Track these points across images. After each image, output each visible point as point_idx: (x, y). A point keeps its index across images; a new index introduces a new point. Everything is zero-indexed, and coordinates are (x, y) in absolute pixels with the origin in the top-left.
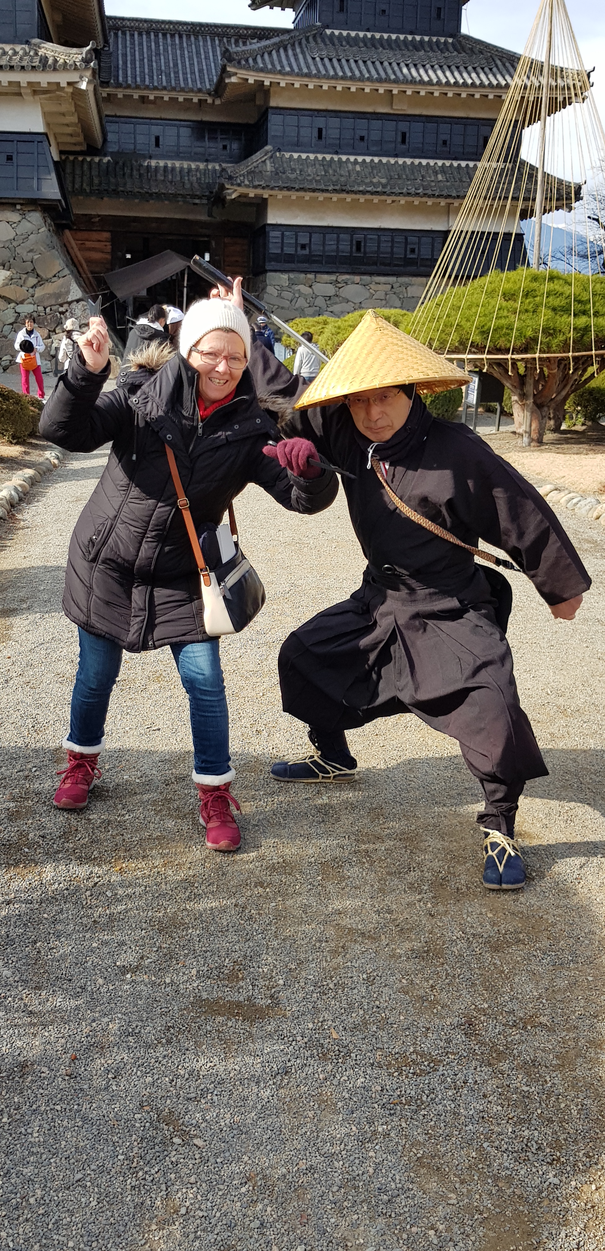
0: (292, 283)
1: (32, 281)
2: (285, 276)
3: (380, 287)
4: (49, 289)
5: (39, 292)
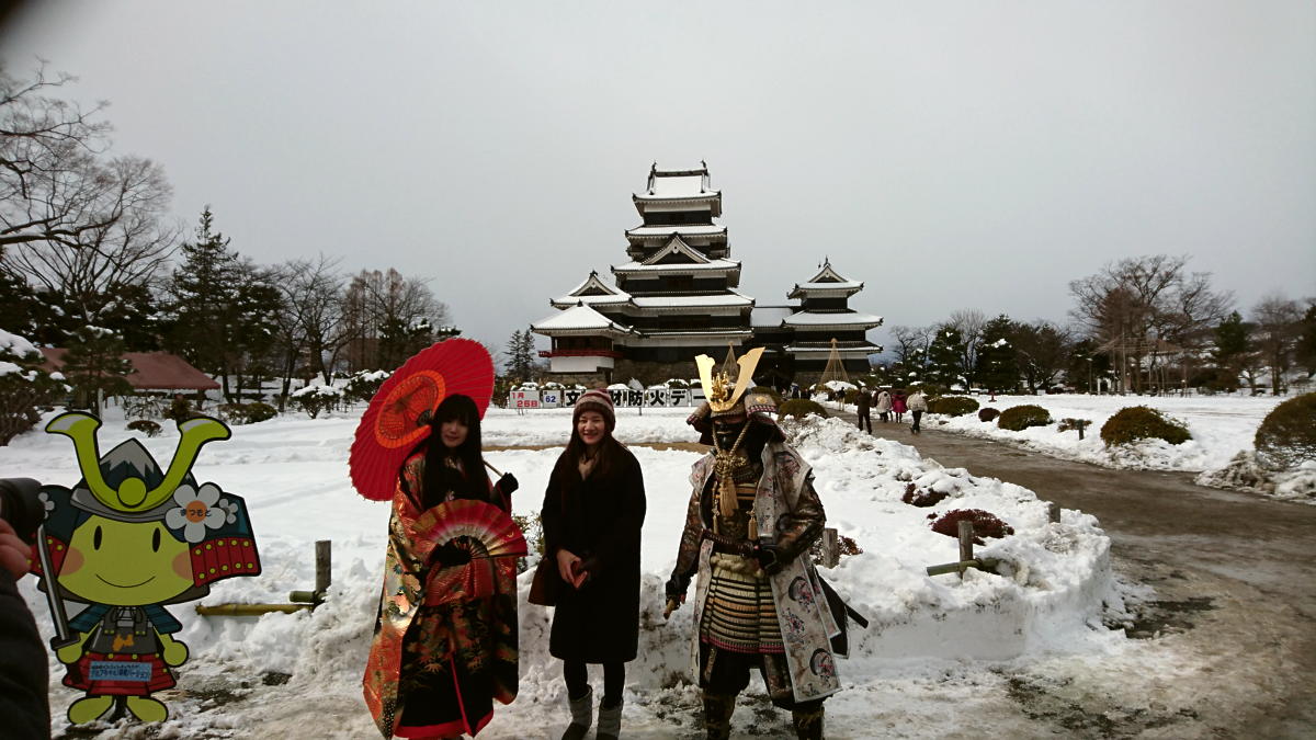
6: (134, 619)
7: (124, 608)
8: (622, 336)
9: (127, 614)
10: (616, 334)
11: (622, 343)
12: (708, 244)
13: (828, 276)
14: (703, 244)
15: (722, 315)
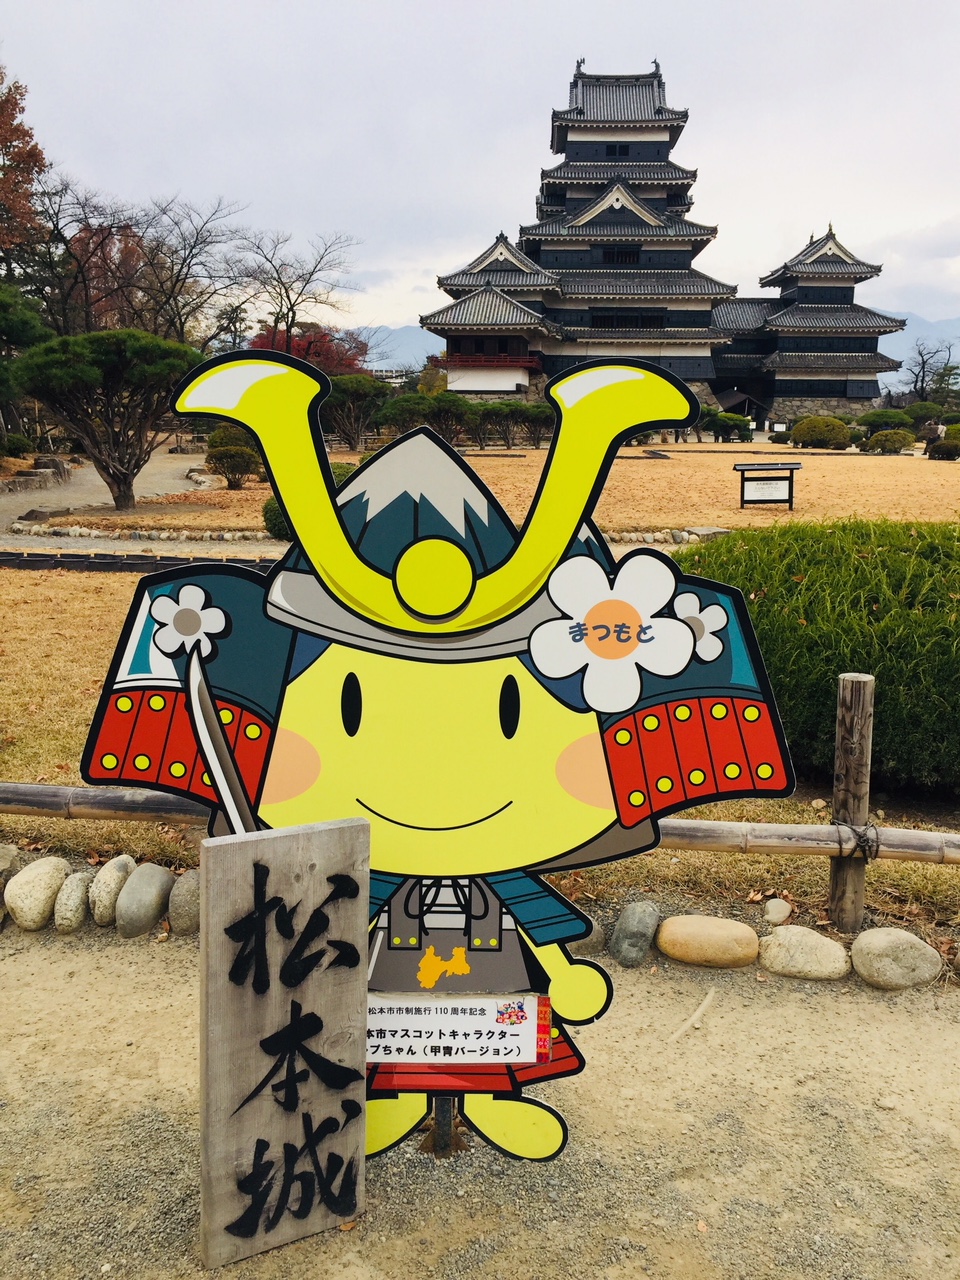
0: (784, 401)
2: (781, 398)
6: (466, 908)
7: (437, 881)
9: (447, 896)
11: (539, 349)
12: (665, 195)
13: (830, 253)
14: (657, 196)
15: (685, 309)
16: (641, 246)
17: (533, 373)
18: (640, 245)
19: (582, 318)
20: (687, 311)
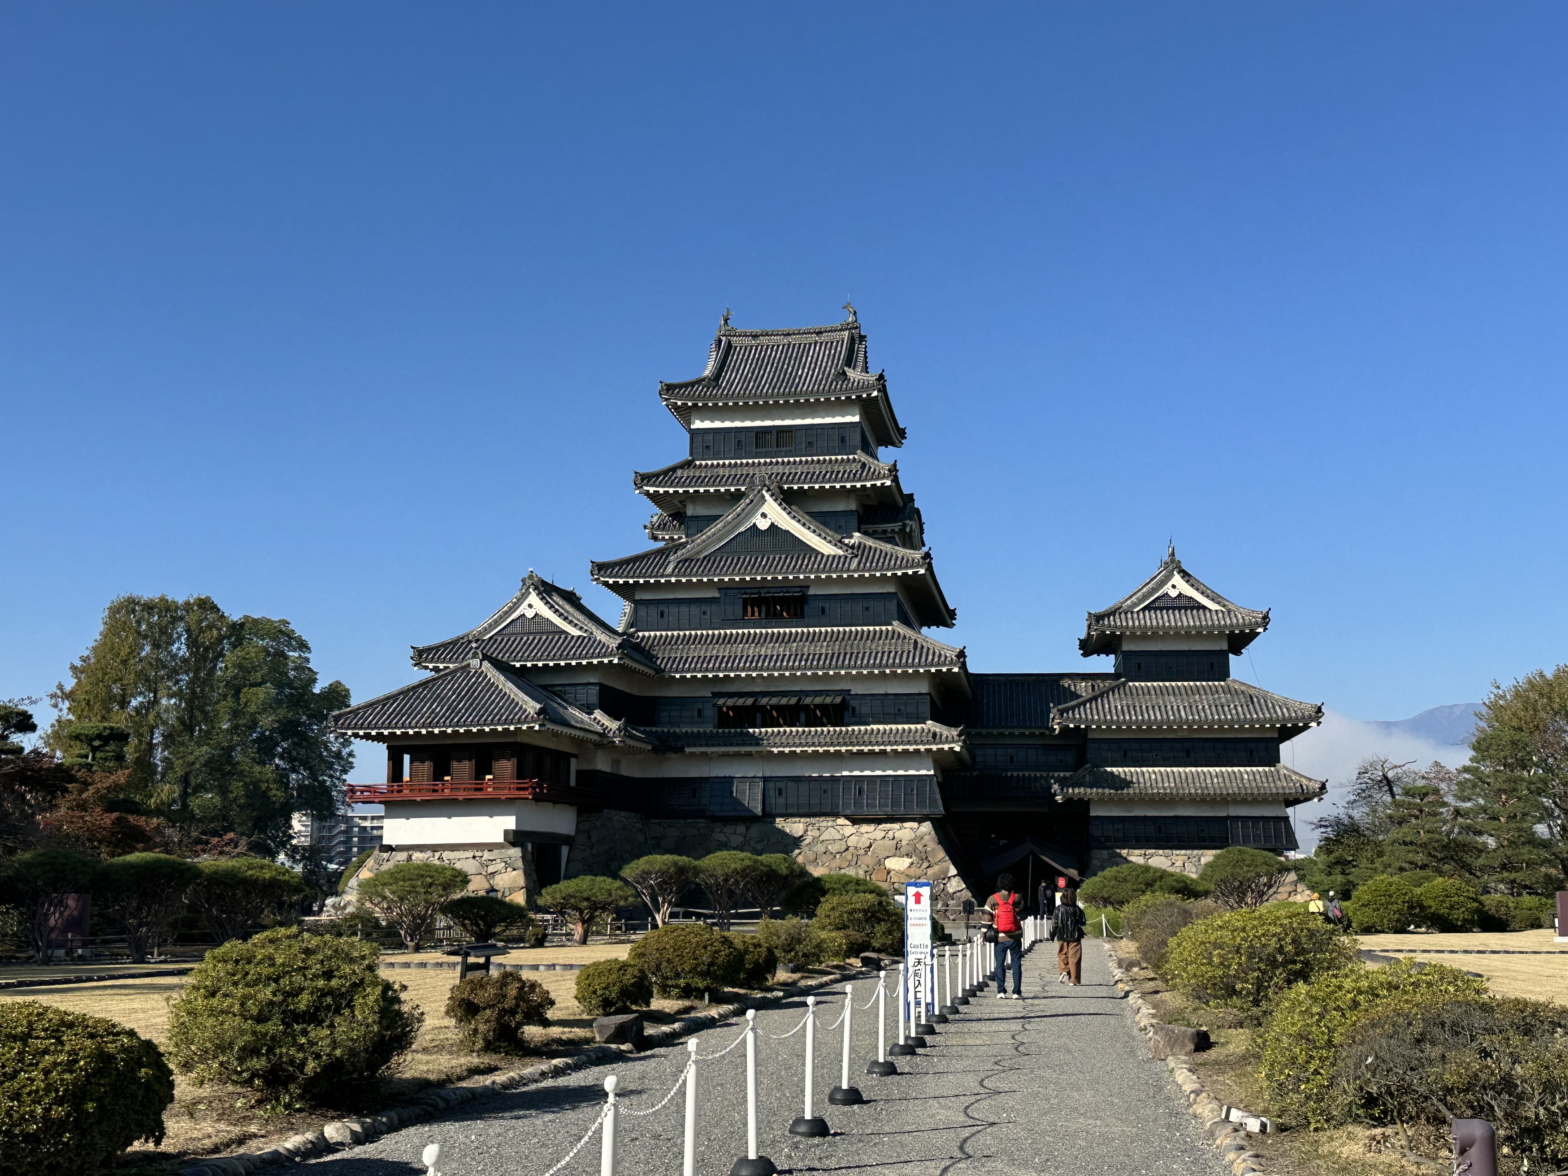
0: (1111, 856)
1: (926, 864)
2: (1106, 852)
3: (1180, 858)
4: (936, 869)
5: (930, 871)
8: (598, 745)
10: (580, 743)
11: (602, 764)
12: (852, 506)
13: (1173, 593)
14: (841, 507)
15: (882, 691)
16: (808, 587)
17: (583, 811)
18: (804, 586)
19: (700, 711)
20: (887, 695)
